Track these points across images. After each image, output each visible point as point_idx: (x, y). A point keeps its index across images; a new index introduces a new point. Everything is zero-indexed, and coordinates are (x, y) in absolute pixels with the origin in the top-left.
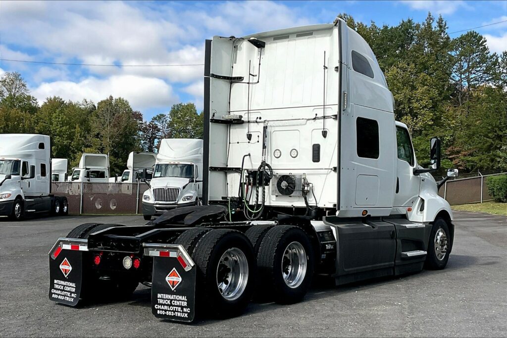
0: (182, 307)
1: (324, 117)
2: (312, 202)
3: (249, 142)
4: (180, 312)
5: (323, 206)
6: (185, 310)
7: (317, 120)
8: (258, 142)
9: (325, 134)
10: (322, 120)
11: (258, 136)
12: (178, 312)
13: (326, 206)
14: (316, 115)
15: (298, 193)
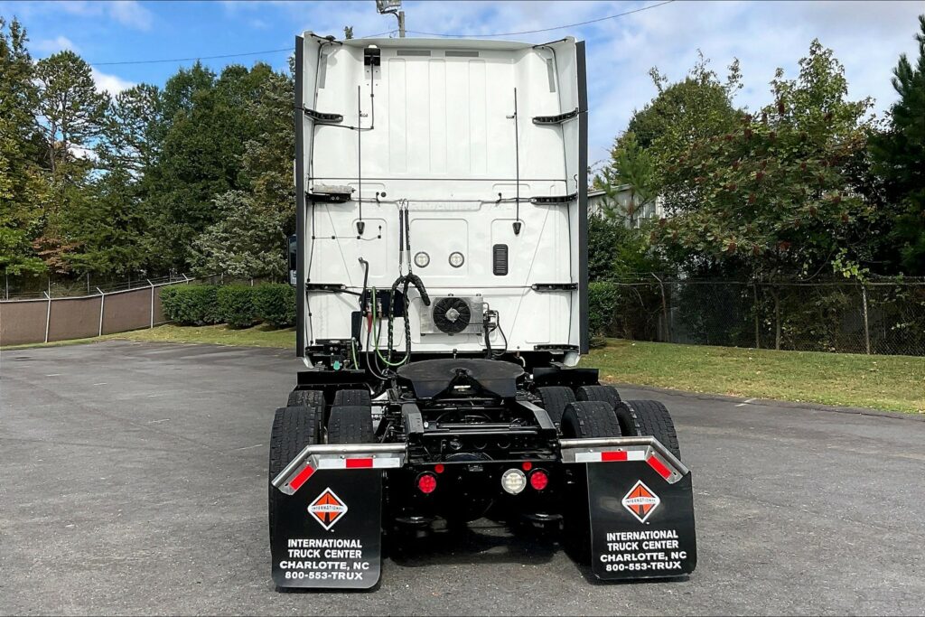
0: (667, 552)
1: (517, 200)
2: (497, 343)
3: (359, 238)
4: (664, 561)
5: (517, 350)
6: (674, 555)
7: (501, 205)
8: (379, 237)
9: (517, 228)
10: (513, 206)
11: (380, 227)
12: (658, 560)
13: (521, 349)
14: (500, 195)
15: (475, 327)
